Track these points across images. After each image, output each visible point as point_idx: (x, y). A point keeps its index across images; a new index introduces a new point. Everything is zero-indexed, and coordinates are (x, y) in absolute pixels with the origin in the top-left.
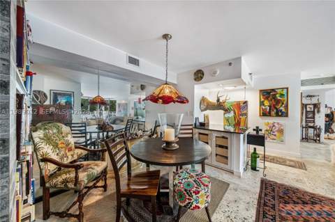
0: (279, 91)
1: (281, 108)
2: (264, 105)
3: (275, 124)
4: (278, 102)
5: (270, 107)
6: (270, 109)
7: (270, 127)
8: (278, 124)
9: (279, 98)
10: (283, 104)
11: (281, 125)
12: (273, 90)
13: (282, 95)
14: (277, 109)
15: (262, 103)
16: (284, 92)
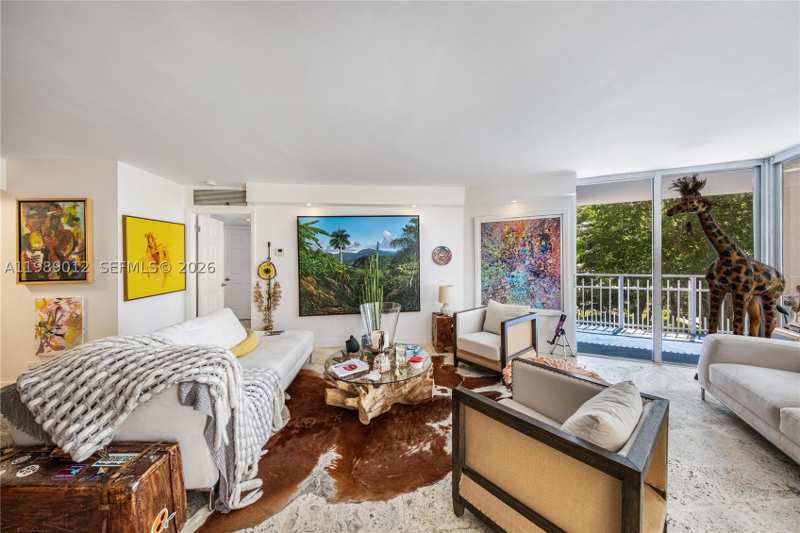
0: (66, 207)
1: (73, 256)
2: (29, 247)
3: (63, 304)
4: (65, 238)
5: (45, 251)
6: (45, 259)
7: (50, 313)
8: (69, 301)
9: (67, 227)
10: (76, 244)
11: (77, 305)
12: (53, 203)
13: (74, 220)
14: (62, 259)
15: (23, 242)
16: (79, 211)
